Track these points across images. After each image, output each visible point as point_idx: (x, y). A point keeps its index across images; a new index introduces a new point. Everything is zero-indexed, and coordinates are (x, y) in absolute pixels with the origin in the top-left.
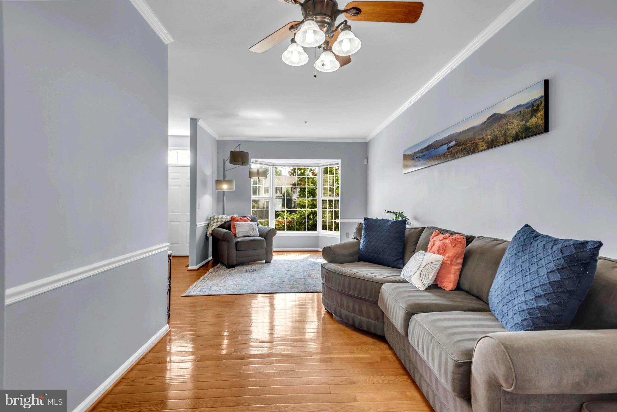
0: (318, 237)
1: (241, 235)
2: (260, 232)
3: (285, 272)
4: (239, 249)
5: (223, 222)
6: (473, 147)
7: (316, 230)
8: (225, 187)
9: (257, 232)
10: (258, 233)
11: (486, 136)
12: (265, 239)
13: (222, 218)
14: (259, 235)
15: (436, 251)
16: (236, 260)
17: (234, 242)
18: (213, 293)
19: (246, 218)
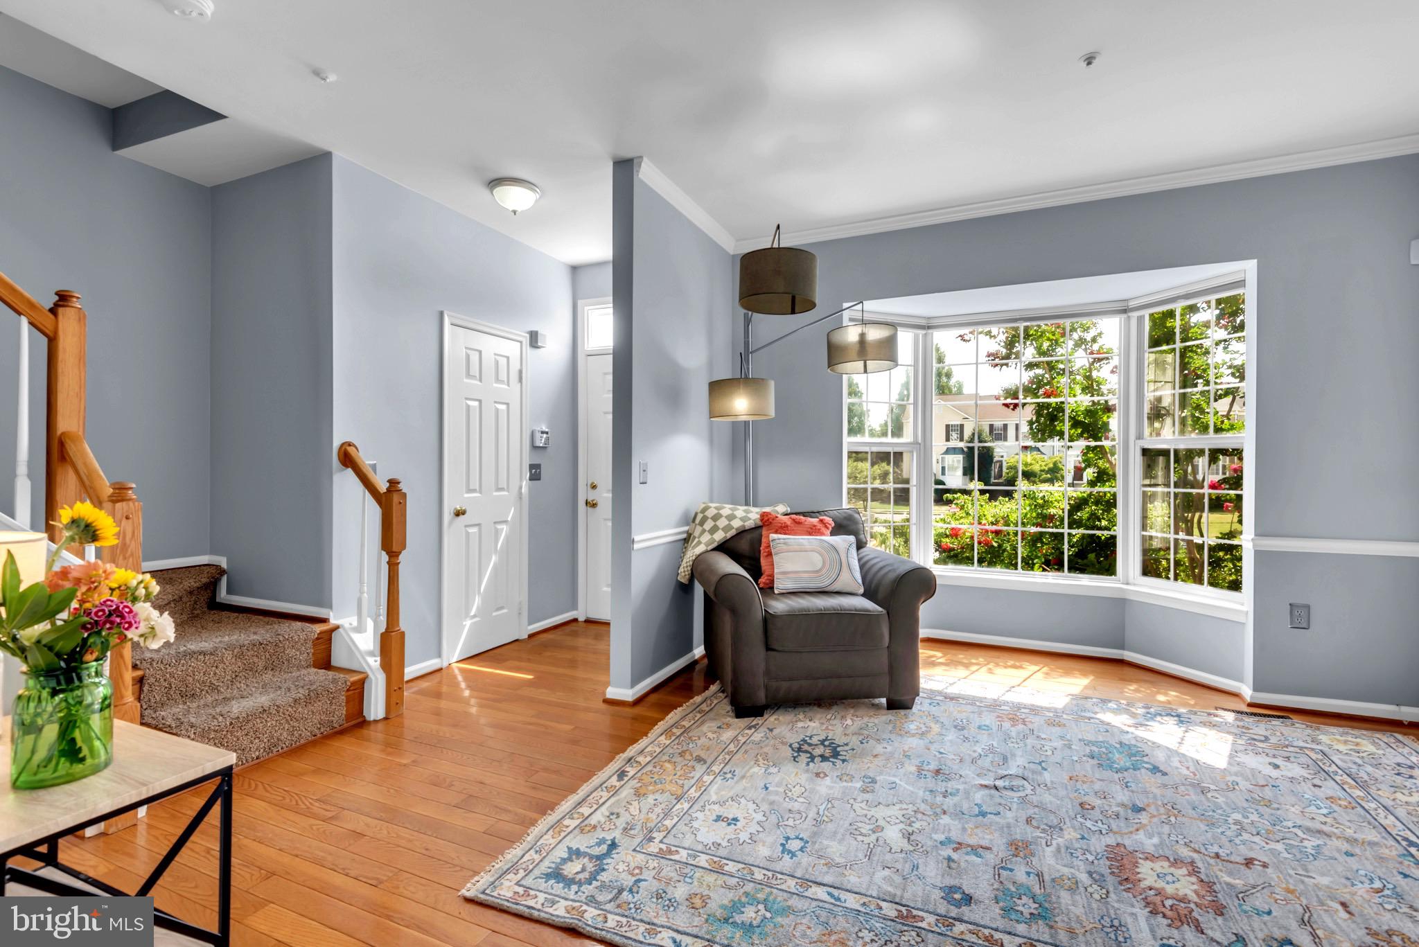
0: (1120, 604)
1: (790, 586)
2: (867, 581)
4: (775, 647)
5: (733, 532)
8: (741, 404)
9: (852, 578)
10: (860, 581)
12: (884, 612)
13: (731, 517)
14: (862, 591)
16: (766, 687)
17: (759, 615)
19: (814, 521)
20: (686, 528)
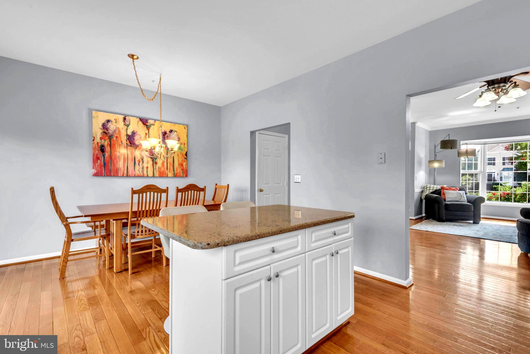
1: (450, 200)
2: (468, 200)
4: (448, 210)
5: (434, 190)
8: (436, 165)
9: (465, 199)
12: (472, 205)
13: (433, 187)
14: (467, 202)
16: (445, 217)
17: (444, 204)
19: (454, 188)
20: (422, 189)
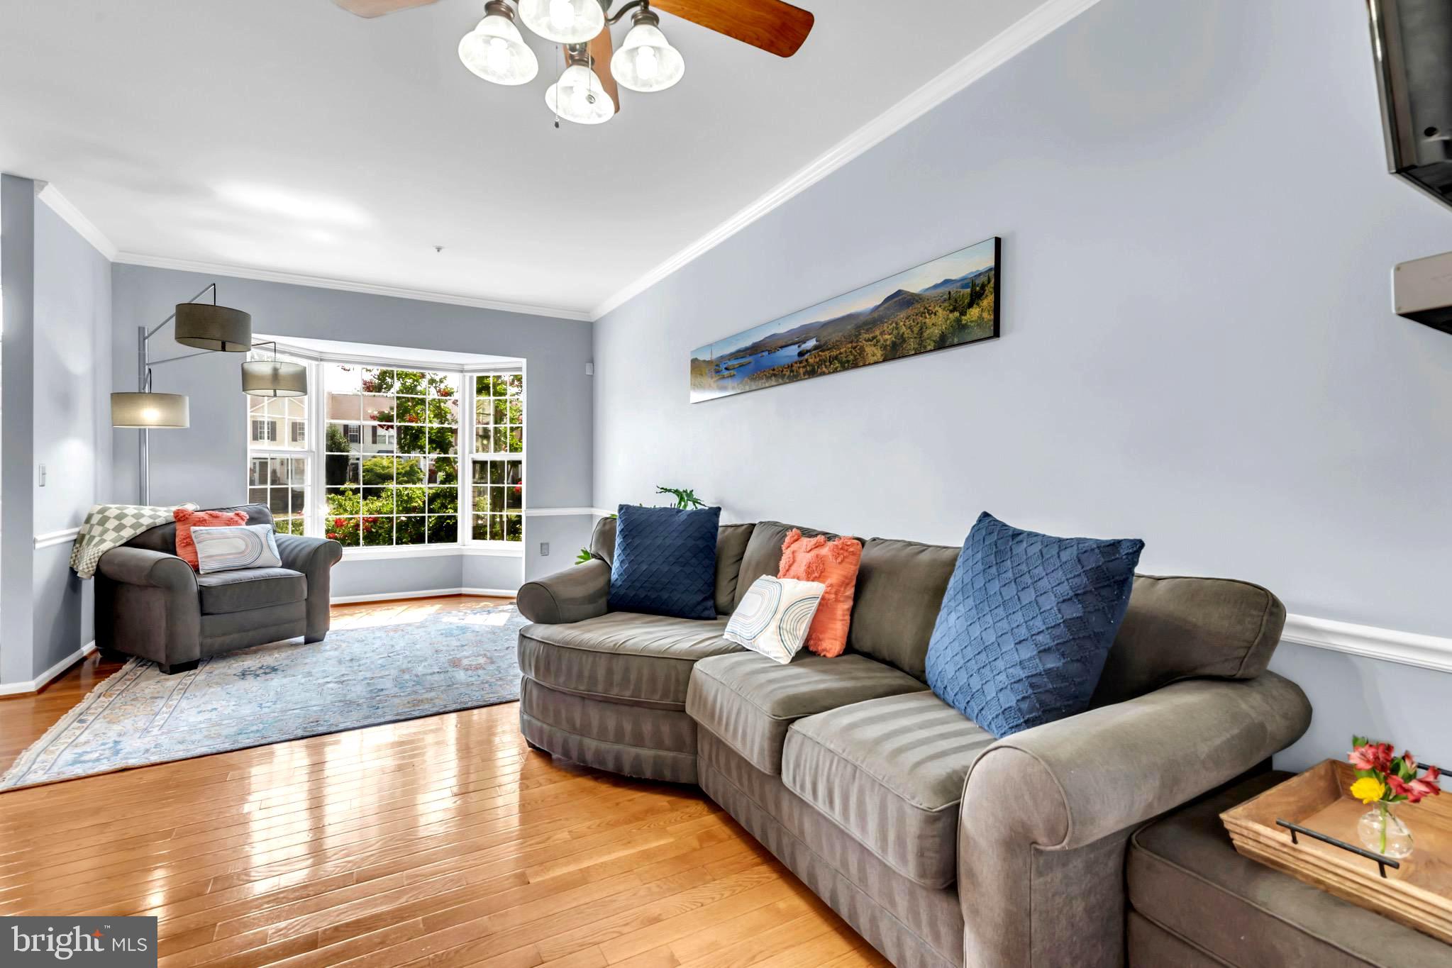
0: (459, 559)
1: (215, 565)
2: (285, 556)
3: (380, 662)
4: (211, 611)
5: (143, 529)
6: (855, 356)
7: (455, 540)
8: (150, 415)
9: (273, 555)
10: (279, 557)
11: (882, 334)
12: (304, 575)
13: (138, 516)
14: (281, 564)
15: (803, 575)
16: (201, 645)
17: (195, 589)
18: (132, 762)
19: (231, 514)
20: (76, 530)
